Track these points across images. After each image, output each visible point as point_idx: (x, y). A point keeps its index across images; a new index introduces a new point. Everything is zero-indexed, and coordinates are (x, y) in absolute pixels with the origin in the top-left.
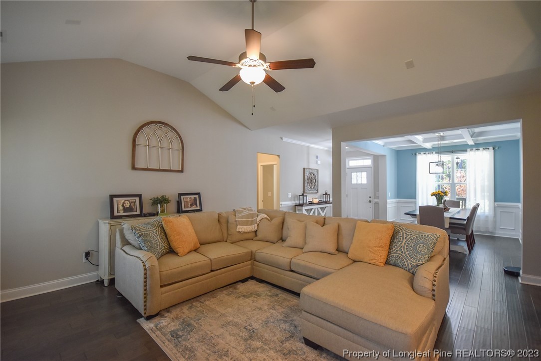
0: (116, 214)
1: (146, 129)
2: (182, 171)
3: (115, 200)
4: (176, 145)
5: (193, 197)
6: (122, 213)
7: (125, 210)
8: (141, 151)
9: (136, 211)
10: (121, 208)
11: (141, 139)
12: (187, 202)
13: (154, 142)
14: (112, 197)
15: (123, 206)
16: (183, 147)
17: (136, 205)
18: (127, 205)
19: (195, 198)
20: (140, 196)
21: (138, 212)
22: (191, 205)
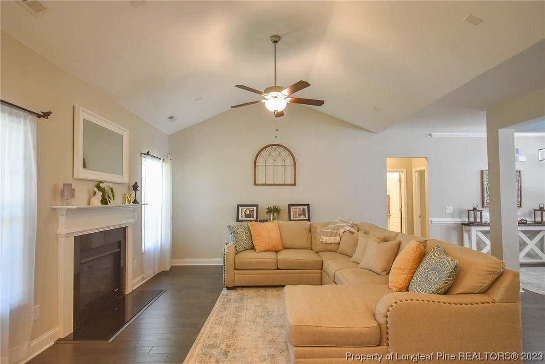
0: (240, 218)
1: (263, 153)
2: (294, 185)
3: (240, 208)
4: (289, 162)
5: (302, 208)
6: (244, 218)
7: (247, 216)
8: (260, 170)
9: (253, 217)
10: (244, 214)
11: (260, 161)
12: (296, 212)
13: (270, 162)
14: (239, 206)
15: (245, 213)
16: (295, 163)
17: (253, 213)
18: (248, 212)
19: (304, 209)
20: (257, 206)
21: (255, 218)
22: (300, 215)
